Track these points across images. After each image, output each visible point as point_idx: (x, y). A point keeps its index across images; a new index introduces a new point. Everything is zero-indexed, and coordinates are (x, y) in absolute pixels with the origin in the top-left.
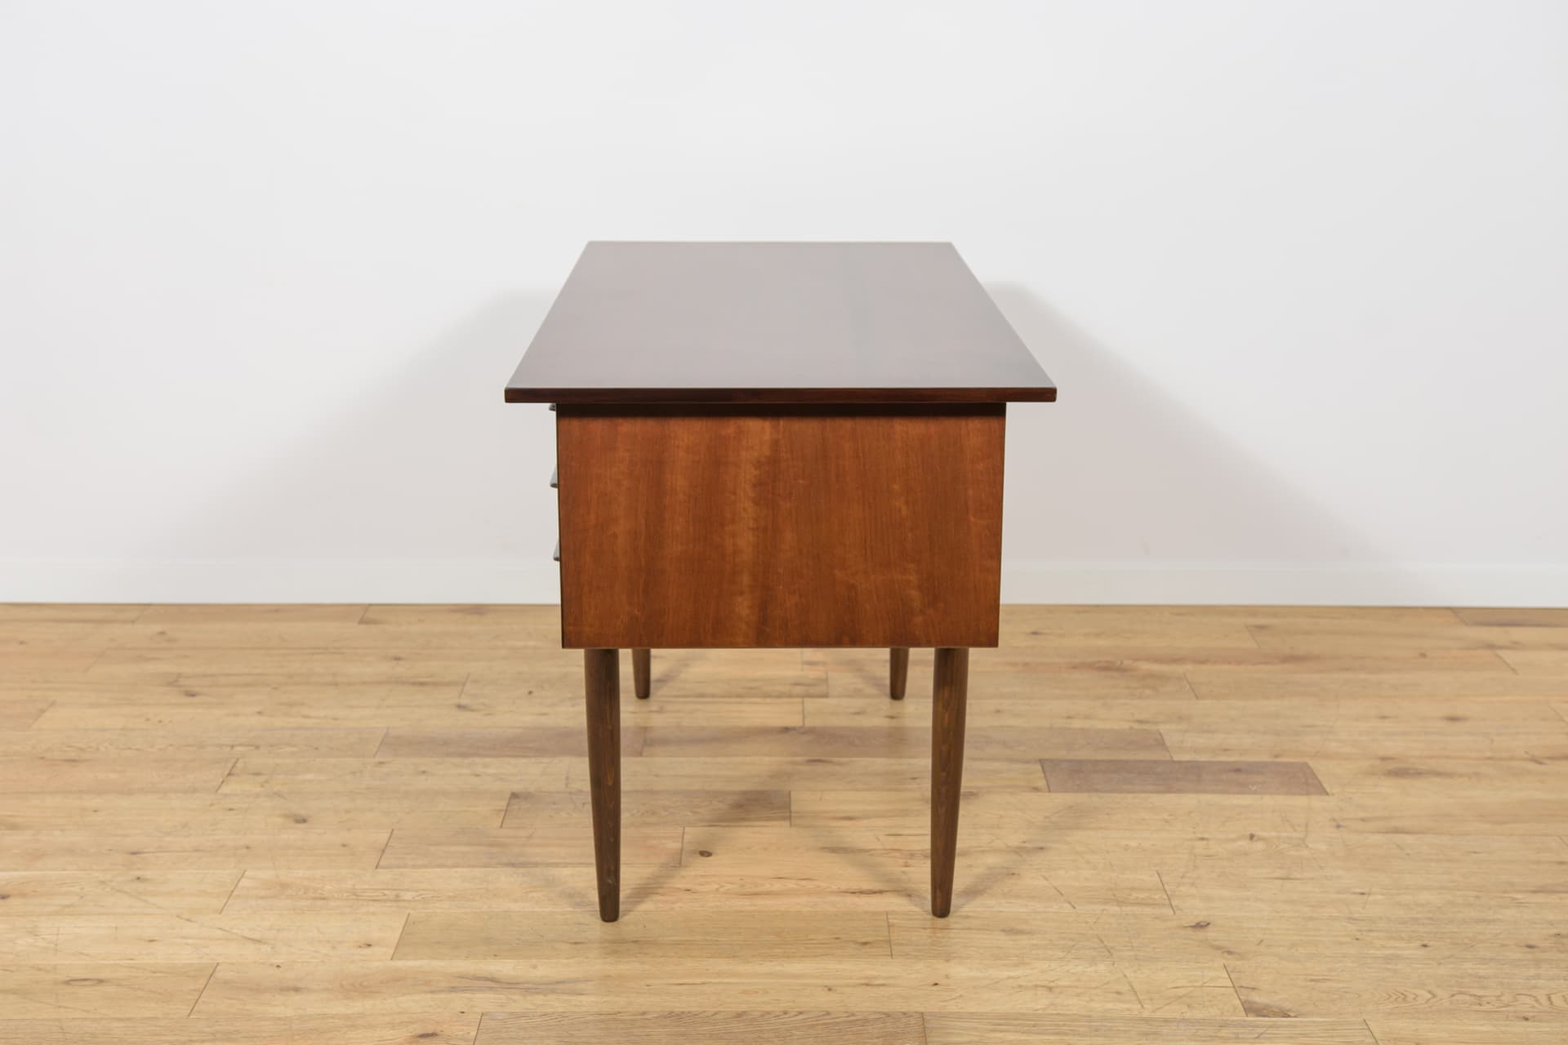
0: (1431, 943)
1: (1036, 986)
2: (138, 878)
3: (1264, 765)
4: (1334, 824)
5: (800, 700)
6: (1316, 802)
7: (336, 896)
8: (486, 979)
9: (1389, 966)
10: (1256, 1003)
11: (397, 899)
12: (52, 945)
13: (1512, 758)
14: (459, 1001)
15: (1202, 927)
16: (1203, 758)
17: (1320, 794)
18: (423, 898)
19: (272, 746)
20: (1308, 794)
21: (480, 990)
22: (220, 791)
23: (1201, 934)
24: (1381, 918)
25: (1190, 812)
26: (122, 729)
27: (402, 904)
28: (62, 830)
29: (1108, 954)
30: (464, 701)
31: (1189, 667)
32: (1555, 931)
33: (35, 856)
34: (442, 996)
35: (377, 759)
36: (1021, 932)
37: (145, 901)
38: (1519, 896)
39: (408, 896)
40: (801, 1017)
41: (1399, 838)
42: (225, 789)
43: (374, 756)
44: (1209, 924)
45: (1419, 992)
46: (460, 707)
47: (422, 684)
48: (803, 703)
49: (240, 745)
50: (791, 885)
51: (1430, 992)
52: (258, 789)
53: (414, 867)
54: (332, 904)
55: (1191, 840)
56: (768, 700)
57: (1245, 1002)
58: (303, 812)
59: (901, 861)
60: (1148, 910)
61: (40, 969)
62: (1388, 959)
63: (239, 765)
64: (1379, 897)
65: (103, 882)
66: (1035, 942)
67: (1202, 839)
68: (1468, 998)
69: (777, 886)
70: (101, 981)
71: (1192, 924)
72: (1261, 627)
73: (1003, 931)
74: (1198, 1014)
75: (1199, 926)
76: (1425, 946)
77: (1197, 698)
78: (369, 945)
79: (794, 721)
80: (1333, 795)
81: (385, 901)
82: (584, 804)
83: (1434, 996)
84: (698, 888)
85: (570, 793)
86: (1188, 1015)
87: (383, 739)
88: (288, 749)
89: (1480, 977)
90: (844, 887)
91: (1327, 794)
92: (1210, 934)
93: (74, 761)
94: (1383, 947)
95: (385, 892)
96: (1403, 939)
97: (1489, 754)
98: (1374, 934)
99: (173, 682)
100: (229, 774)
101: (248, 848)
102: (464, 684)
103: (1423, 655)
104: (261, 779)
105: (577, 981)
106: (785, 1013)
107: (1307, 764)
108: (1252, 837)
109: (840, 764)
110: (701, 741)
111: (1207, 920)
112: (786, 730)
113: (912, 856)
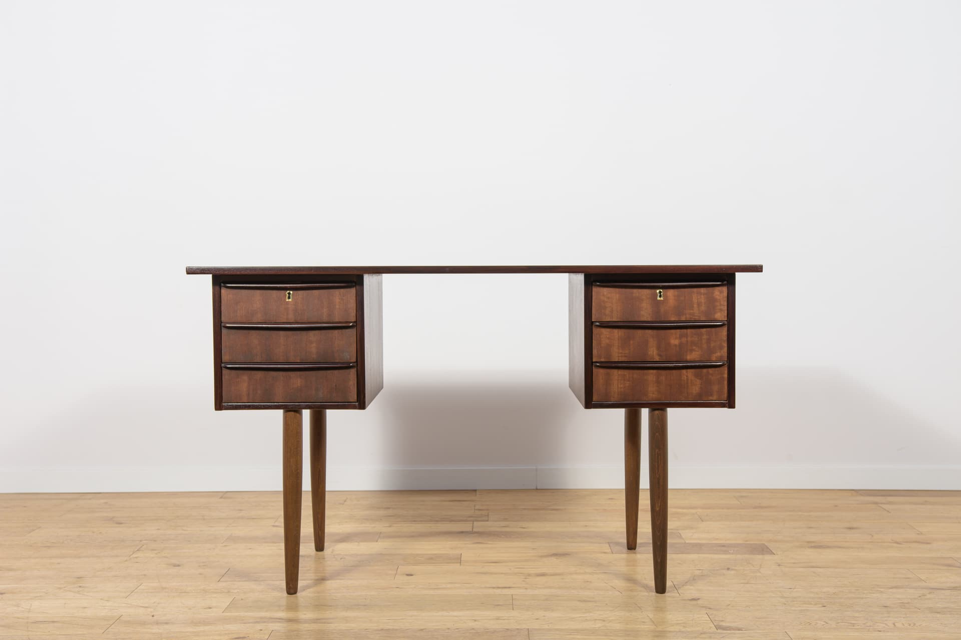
0: (828, 606)
1: (596, 620)
2: (80, 587)
3: (738, 544)
4: (777, 564)
5: (472, 522)
6: (768, 557)
7: (194, 591)
8: (276, 619)
9: (802, 613)
10: (723, 626)
11: (228, 592)
13: (885, 542)
14: (259, 627)
15: (695, 600)
16: (704, 542)
17: (771, 554)
18: (242, 592)
19: (163, 540)
20: (763, 554)
21: (272, 622)
22: (132, 556)
23: (694, 602)
24: (799, 597)
25: (694, 560)
27: (230, 594)
29: (639, 609)
31: (700, 510)
32: (901, 602)
33: (22, 579)
34: (251, 624)
35: (224, 545)
36: (590, 601)
38: (882, 590)
39: (234, 591)
40: (457, 630)
41: (813, 570)
42: (135, 556)
43: (223, 543)
44: (699, 599)
45: (817, 622)
47: (253, 519)
49: (144, 540)
50: (457, 585)
51: (825, 622)
52: (154, 555)
54: (191, 594)
55: (692, 570)
56: (453, 522)
57: (717, 625)
58: (178, 563)
59: (523, 577)
61: (19, 618)
62: (802, 611)
63: (145, 546)
64: (800, 590)
66: (597, 605)
67: (699, 569)
68: (847, 624)
69: (449, 586)
70: (53, 622)
71: (690, 599)
72: (743, 497)
74: (689, 630)
75: (693, 599)
76: (824, 606)
77: (703, 521)
78: (211, 608)
79: (465, 529)
80: (778, 554)
81: (222, 593)
83: (827, 623)
84: (404, 587)
86: (683, 630)
87: (229, 538)
89: (855, 617)
90: (488, 586)
91: (775, 554)
92: (699, 602)
94: (800, 607)
95: (222, 590)
96: (811, 604)
97: (870, 541)
98: (795, 602)
101: (145, 575)
103: (836, 506)
104: (156, 552)
105: (327, 619)
106: (448, 629)
107: (764, 544)
108: (728, 569)
109: (491, 544)
110: (412, 536)
111: (699, 597)
112: (462, 532)
113: (529, 575)
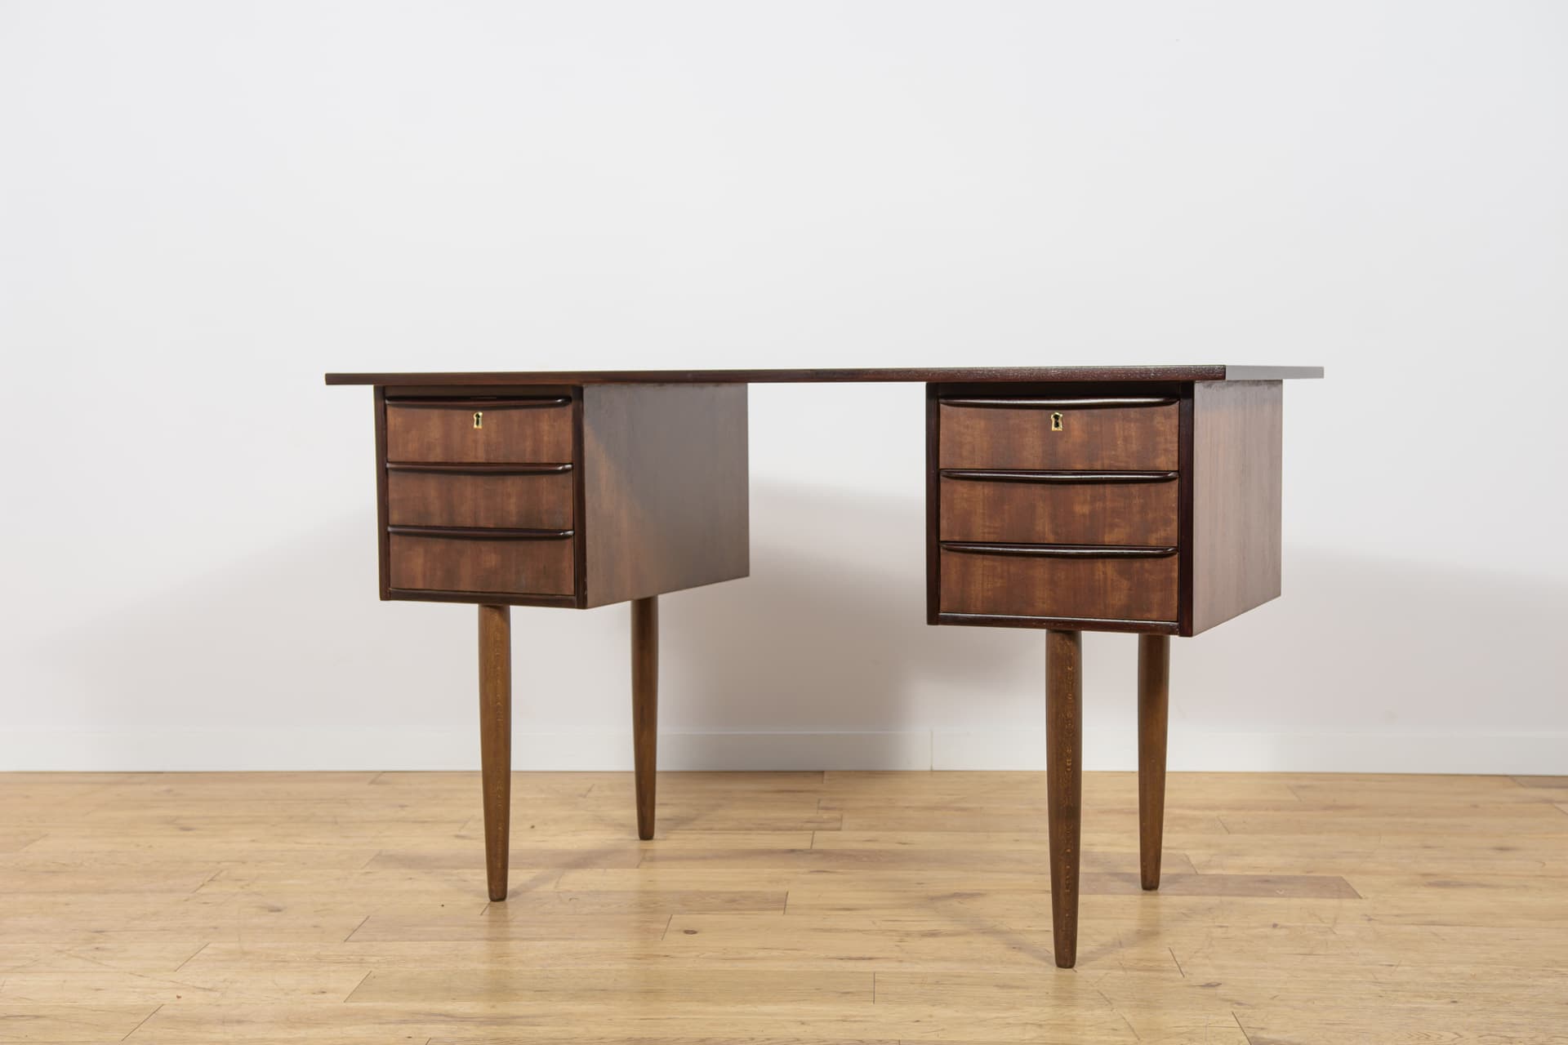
0: (1461, 1000)
1: (1027, 1023)
3: (1295, 877)
4: (1367, 918)
5: (811, 832)
6: (1348, 903)
9: (1413, 1015)
10: (1263, 1038)
14: (407, 1030)
15: (1211, 986)
16: (1231, 873)
17: (1354, 898)
20: (1340, 898)
23: (1211, 991)
24: (1408, 983)
25: (1212, 908)
29: (1107, 1003)
31: (1224, 813)
36: (1018, 987)
41: (1434, 929)
44: (1219, 984)
45: (1442, 1033)
48: (813, 834)
50: (776, 953)
51: (1456, 1034)
55: (1209, 927)
57: (1253, 1036)
59: (898, 938)
60: (1152, 974)
62: (1412, 1010)
64: (1408, 968)
66: (1029, 995)
67: (1221, 927)
68: (1497, 1038)
69: (762, 954)
71: (1203, 985)
72: (1304, 787)
73: (997, 986)
75: (1209, 985)
76: (1455, 1002)
77: (1229, 833)
79: (801, 845)
80: (1367, 898)
82: (571, 899)
83: (1461, 1036)
84: (680, 955)
89: (1510, 1025)
90: (835, 954)
91: (1361, 898)
92: (1220, 991)
94: (1409, 1002)
96: (1431, 997)
97: (1539, 873)
98: (1399, 993)
103: (1475, 806)
107: (1341, 878)
108: (1276, 924)
109: (842, 873)
110: (704, 858)
111: (1219, 982)
112: (793, 851)
113: (908, 934)
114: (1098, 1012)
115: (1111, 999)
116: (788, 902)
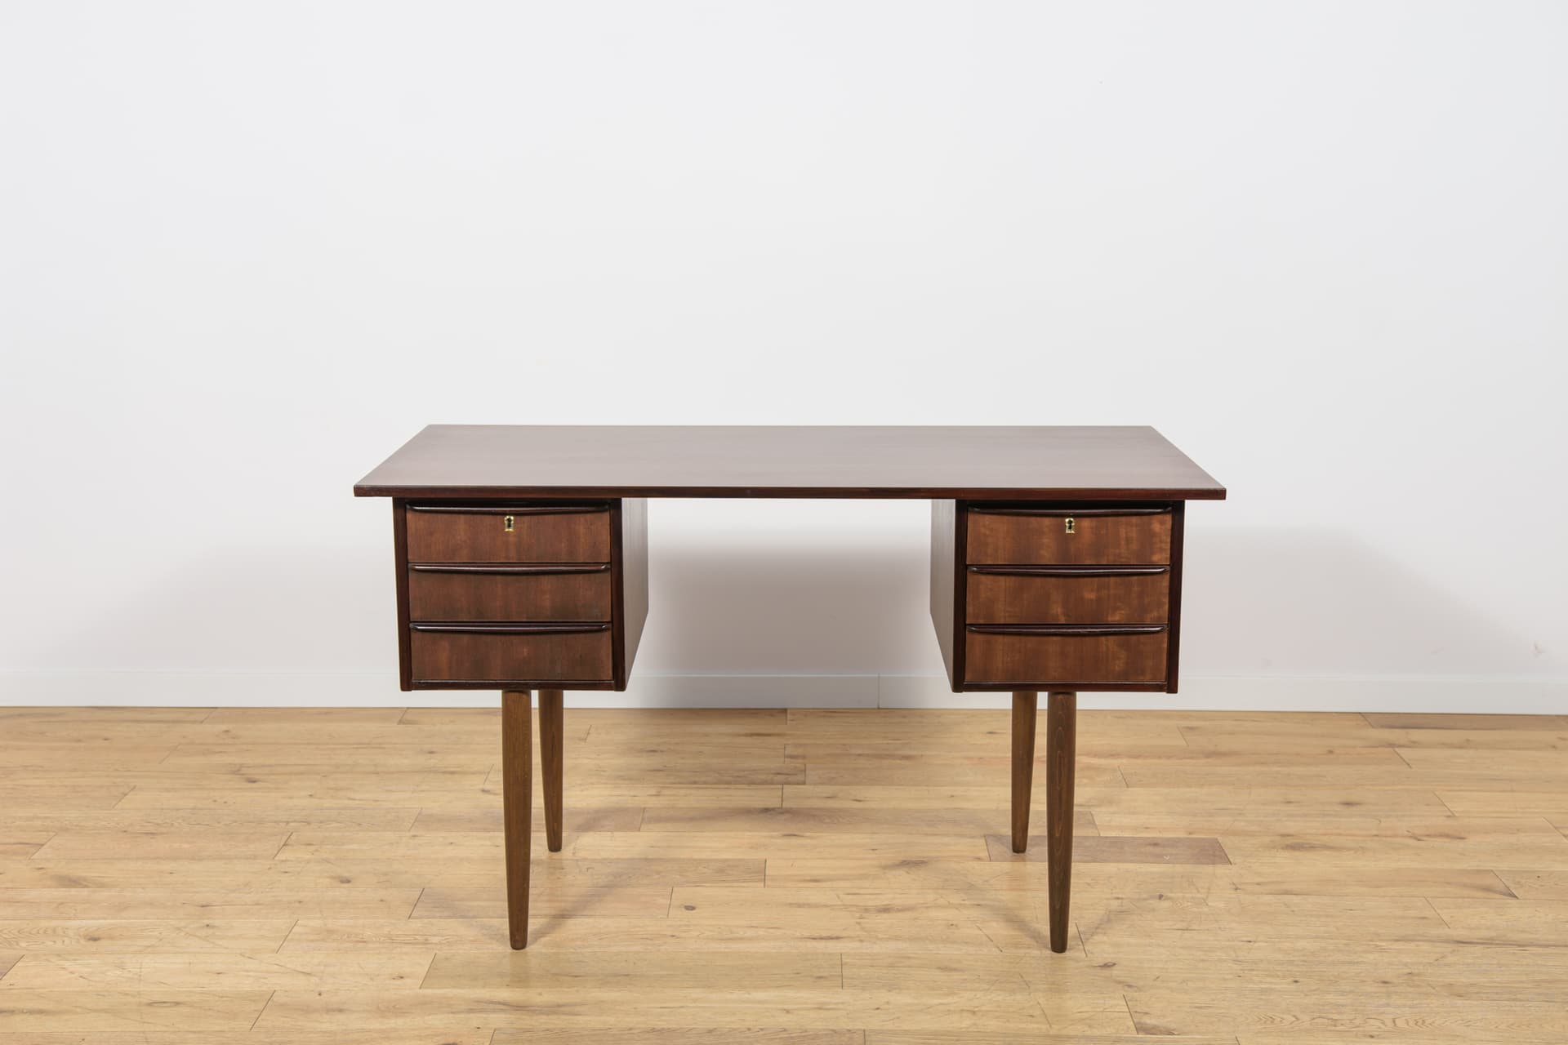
0: (1301, 980)
1: (962, 1010)
2: (208, 926)
3: (1179, 840)
4: (1234, 887)
5: (780, 786)
6: (1220, 869)
7: (374, 939)
8: (500, 1003)
9: (1263, 997)
10: (1146, 1024)
11: (426, 942)
12: (136, 977)
13: (1396, 836)
14: (476, 1020)
15: (1109, 966)
16: (1127, 834)
17: (1225, 863)
18: (448, 942)
19: (321, 822)
20: (1214, 863)
21: (494, 1011)
22: (276, 858)
23: (1106, 972)
24: (1261, 961)
25: (1110, 877)
26: (193, 809)
27: (428, 946)
28: (143, 888)
29: (1025, 986)
30: (487, 787)
31: (1124, 761)
32: (1408, 971)
33: (121, 908)
34: (462, 1016)
35: (412, 833)
36: (955, 970)
37: (213, 943)
38: (1384, 944)
39: (435, 940)
40: (761, 1033)
41: (1287, 898)
42: (281, 856)
43: (409, 831)
44: (1114, 964)
45: (1285, 1016)
46: (484, 791)
47: (453, 773)
48: (782, 789)
49: (295, 821)
50: (761, 932)
51: (1294, 1016)
52: (308, 857)
53: (441, 917)
54: (371, 945)
55: (1108, 899)
56: (753, 786)
57: (1139, 1023)
58: (346, 875)
59: (858, 915)
61: (127, 994)
62: (1263, 991)
63: (293, 837)
64: (1263, 944)
65: (178, 929)
66: (966, 977)
67: (1118, 898)
68: (1325, 1021)
69: (750, 933)
70: (177, 1004)
71: (1101, 964)
72: (1191, 729)
73: (939, 968)
74: (1096, 1032)
75: (1106, 966)
76: (1296, 982)
77: (1128, 786)
78: (402, 978)
79: (773, 802)
80: (1235, 864)
81: (417, 944)
82: (588, 869)
83: (1298, 1019)
84: (683, 935)
85: (577, 860)
86: (1089, 1033)
87: (417, 818)
88: (335, 825)
89: (1339, 1005)
90: (806, 934)
91: (1231, 863)
92: (1115, 972)
93: (151, 833)
94: (1261, 982)
95: (417, 937)
96: (1278, 977)
97: (1375, 833)
98: (1255, 973)
99: (237, 771)
100: (284, 845)
101: (300, 902)
102: (489, 773)
103: (1331, 752)
104: (312, 848)
105: (575, 1005)
106: (749, 1029)
107: (1217, 839)
108: (1161, 897)
109: (811, 838)
110: (692, 819)
111: (1114, 961)
112: (766, 810)
113: (867, 910)
114: (1019, 997)
115: (1030, 982)
116: (767, 873)
